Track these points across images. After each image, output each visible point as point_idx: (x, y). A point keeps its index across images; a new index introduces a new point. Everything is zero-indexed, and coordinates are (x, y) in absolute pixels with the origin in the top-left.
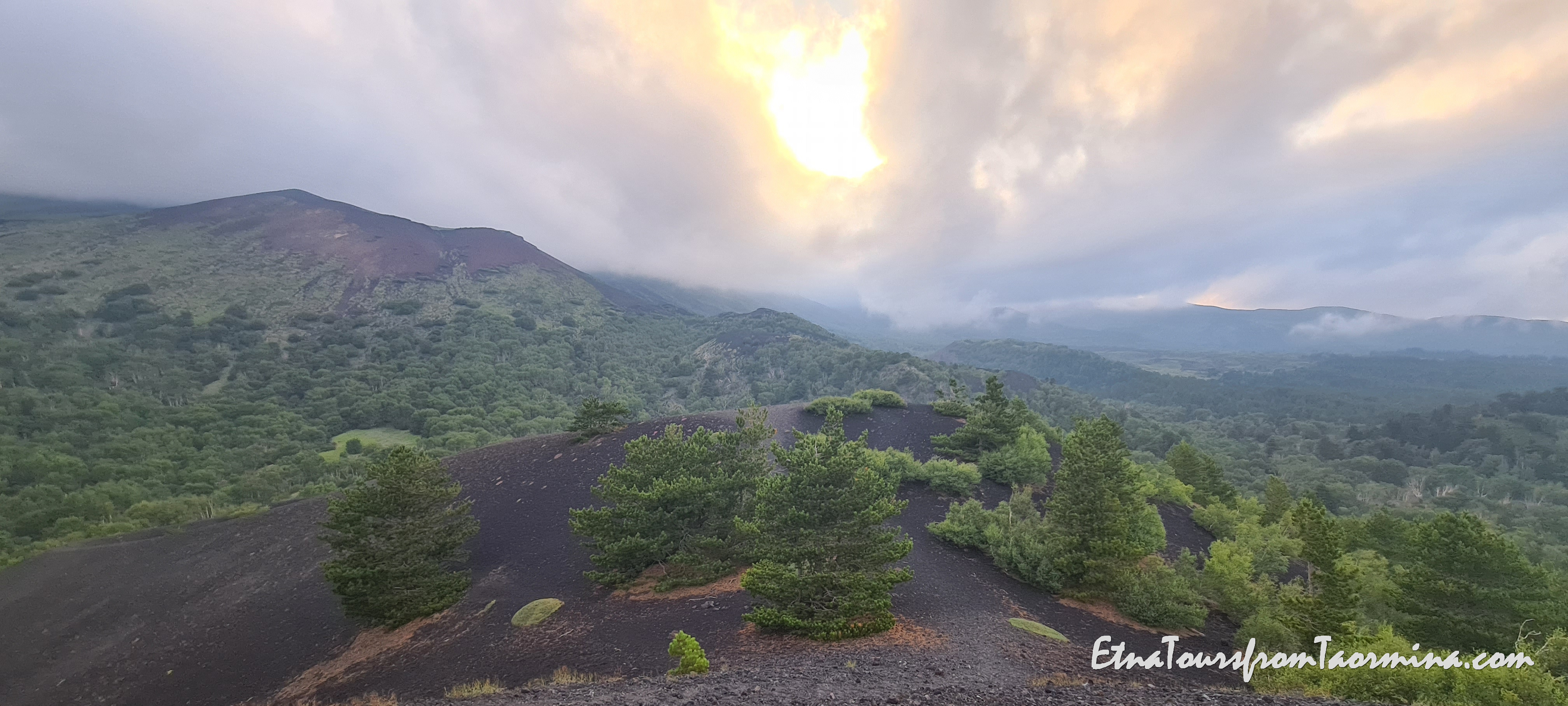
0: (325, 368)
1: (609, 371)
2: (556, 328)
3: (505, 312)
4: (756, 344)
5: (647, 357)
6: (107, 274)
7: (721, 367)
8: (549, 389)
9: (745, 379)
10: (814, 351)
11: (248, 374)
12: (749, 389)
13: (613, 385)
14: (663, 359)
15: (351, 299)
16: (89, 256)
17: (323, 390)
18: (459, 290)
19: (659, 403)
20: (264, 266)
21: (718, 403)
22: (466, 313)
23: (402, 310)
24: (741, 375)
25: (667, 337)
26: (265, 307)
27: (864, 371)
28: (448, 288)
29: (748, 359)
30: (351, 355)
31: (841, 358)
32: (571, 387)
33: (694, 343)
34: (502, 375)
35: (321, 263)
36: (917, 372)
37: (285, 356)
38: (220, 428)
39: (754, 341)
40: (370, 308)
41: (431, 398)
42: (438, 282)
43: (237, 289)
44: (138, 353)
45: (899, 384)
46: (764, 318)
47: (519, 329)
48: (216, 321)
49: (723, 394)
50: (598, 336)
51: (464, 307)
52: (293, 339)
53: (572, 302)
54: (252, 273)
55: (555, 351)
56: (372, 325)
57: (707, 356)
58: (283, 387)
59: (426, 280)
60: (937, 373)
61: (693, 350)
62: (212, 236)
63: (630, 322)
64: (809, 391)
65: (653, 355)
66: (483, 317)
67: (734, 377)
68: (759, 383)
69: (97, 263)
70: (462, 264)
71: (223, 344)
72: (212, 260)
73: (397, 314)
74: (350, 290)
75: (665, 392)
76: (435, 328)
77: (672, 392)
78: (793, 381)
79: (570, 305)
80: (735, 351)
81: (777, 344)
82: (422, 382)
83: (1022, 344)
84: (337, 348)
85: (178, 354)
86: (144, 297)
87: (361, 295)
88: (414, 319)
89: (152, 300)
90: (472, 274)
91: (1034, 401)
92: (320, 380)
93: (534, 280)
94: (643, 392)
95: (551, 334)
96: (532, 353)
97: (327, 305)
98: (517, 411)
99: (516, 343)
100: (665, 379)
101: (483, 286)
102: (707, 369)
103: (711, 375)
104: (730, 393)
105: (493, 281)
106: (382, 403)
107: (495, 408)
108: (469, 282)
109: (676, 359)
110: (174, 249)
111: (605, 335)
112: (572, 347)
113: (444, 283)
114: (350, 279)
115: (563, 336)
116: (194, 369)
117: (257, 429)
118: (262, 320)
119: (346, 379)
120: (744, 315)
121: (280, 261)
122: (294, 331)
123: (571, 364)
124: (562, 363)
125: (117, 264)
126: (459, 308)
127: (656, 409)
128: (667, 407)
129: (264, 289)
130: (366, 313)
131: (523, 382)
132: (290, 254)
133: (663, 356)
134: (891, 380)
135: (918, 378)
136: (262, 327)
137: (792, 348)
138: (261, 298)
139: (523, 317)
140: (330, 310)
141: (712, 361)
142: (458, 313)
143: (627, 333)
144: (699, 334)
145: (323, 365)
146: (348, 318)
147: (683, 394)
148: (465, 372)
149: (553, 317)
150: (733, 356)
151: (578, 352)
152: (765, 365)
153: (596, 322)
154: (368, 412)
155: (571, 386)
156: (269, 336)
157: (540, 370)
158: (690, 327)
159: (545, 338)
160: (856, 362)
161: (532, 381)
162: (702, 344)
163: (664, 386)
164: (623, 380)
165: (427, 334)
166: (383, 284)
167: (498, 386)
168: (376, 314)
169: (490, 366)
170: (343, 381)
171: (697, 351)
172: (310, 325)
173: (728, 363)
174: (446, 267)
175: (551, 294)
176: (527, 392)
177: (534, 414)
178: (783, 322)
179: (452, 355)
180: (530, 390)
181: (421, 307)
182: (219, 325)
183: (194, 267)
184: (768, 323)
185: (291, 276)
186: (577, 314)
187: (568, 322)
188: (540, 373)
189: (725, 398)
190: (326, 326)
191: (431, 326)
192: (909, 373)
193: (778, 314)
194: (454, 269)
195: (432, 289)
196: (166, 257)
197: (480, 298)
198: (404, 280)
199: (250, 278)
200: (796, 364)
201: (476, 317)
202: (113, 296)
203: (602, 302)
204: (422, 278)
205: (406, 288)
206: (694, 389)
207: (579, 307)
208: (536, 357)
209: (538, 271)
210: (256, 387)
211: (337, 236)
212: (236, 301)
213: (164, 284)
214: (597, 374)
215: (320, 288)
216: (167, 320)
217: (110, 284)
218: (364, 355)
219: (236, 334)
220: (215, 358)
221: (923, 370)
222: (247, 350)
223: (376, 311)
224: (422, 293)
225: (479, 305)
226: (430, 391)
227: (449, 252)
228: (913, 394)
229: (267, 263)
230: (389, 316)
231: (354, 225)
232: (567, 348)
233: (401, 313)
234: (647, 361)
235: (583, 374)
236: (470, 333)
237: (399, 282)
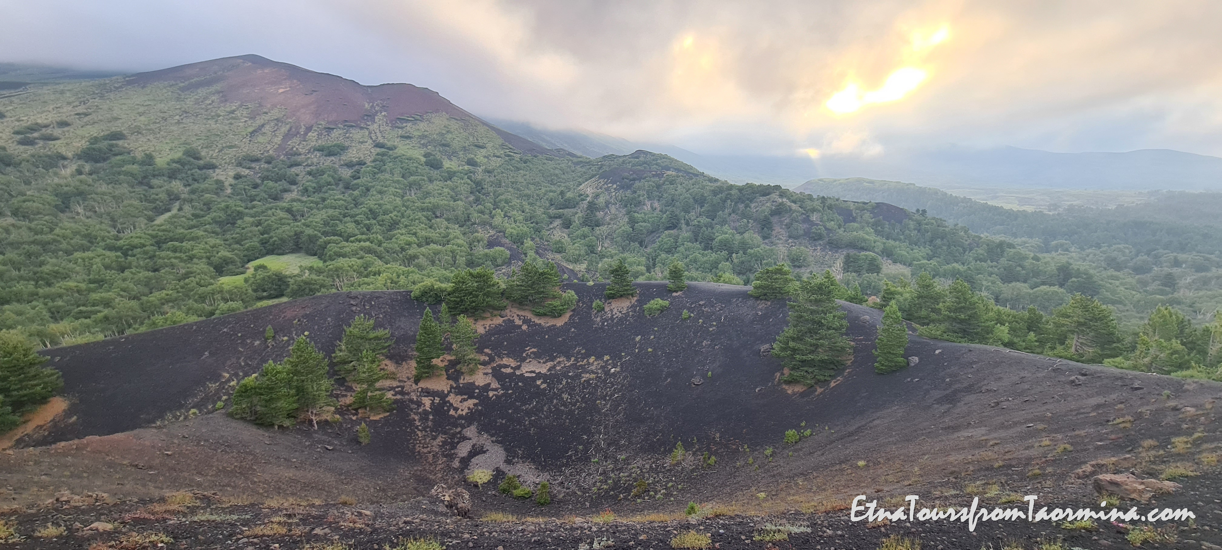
0: (259, 201)
1: (503, 204)
2: (461, 168)
3: (418, 154)
4: (634, 180)
5: (537, 192)
6: (94, 123)
7: (601, 200)
8: (448, 220)
9: (624, 211)
10: (687, 185)
11: (192, 207)
12: (627, 220)
13: (505, 216)
14: (552, 194)
15: (289, 143)
16: (81, 109)
17: (252, 219)
18: (379, 135)
19: (544, 233)
20: (219, 116)
21: (598, 232)
22: (383, 154)
23: (329, 152)
24: (620, 207)
25: (556, 175)
26: (217, 151)
27: (736, 203)
28: (370, 133)
29: (627, 193)
30: (285, 191)
31: (713, 191)
32: (468, 219)
33: (580, 180)
34: (407, 207)
35: (266, 113)
36: (789, 204)
37: (229, 191)
38: (146, 253)
39: (632, 177)
40: (304, 151)
41: (341, 227)
42: (362, 128)
43: (196, 135)
44: (104, 188)
45: (772, 215)
46: (642, 159)
47: (427, 168)
48: (173, 161)
49: (603, 224)
50: (496, 174)
51: (383, 150)
52: (237, 177)
53: (476, 146)
54: (209, 122)
55: (457, 187)
56: (304, 164)
57: (590, 191)
58: (220, 217)
59: (352, 126)
60: (808, 204)
61: (578, 186)
62: (180, 92)
63: (525, 162)
64: (683, 221)
65: (543, 190)
66: (397, 157)
67: (613, 209)
68: (636, 215)
69: (86, 115)
70: (383, 114)
71: (177, 181)
72: (178, 111)
73: (326, 156)
74: (288, 136)
75: (551, 223)
76: (357, 167)
77: (558, 222)
78: (668, 213)
79: (473, 148)
80: (615, 186)
81: (653, 179)
82: (336, 212)
83: (872, 182)
84: (271, 184)
85: (138, 189)
86: (120, 143)
87: (296, 140)
88: (340, 160)
89: (126, 145)
90: (391, 121)
91: (907, 232)
92: (252, 211)
93: (445, 126)
94: (532, 223)
95: (455, 173)
96: (437, 188)
97: (269, 148)
98: (413, 239)
99: (424, 180)
100: (552, 211)
101: (400, 132)
102: (589, 202)
103: (592, 207)
104: (609, 224)
105: (409, 127)
106: (295, 231)
107: (394, 235)
108: (388, 128)
109: (562, 193)
110: (149, 103)
111: (502, 173)
112: (472, 183)
113: (367, 129)
114: (288, 127)
115: (466, 174)
116: (150, 202)
117: (178, 255)
118: (214, 161)
119: (273, 210)
120: (625, 156)
121: (233, 112)
122: (240, 170)
123: (472, 198)
124: (462, 197)
125: (102, 116)
126: (379, 150)
127: (541, 238)
128: (552, 236)
129: (218, 135)
130: (300, 154)
131: (425, 213)
132: (241, 106)
133: (551, 191)
134: (763, 211)
135: (791, 210)
136: (213, 167)
137: (667, 183)
138: (215, 143)
139: (432, 157)
140: (271, 152)
141: (594, 195)
142: (378, 154)
143: (521, 171)
144: (584, 173)
145: (258, 198)
146: (285, 159)
147: (567, 224)
148: (376, 204)
149: (459, 158)
150: (612, 190)
151: (478, 188)
152: (641, 198)
153: (495, 163)
154: (281, 239)
155: (469, 217)
156: (218, 175)
157: (442, 203)
158: (578, 167)
159: (451, 175)
160: (728, 194)
161: (434, 212)
162: (587, 180)
163: (551, 217)
164: (515, 212)
165: (350, 173)
166: (315, 130)
167: (403, 216)
168: (309, 156)
169: (398, 199)
170: (270, 212)
171: (581, 187)
172: (253, 165)
173: (608, 197)
174: (370, 116)
175: (458, 139)
176: (427, 222)
177: (428, 241)
178: (659, 161)
179: (368, 190)
180: (431, 221)
181: (347, 149)
182: (174, 165)
183: (163, 118)
184: (645, 163)
185: (240, 124)
186: (480, 156)
187: (471, 162)
188: (441, 205)
189: (604, 228)
190: (266, 166)
191: (353, 166)
192: (782, 204)
193: (654, 155)
194: (376, 117)
195: (357, 134)
196: (142, 109)
197: (396, 142)
198: (333, 127)
199: (207, 126)
200: (670, 197)
201: (392, 157)
202: (95, 140)
203: (502, 146)
204: (349, 125)
205: (335, 134)
206: (577, 220)
207: (482, 150)
208: (439, 191)
209: (448, 119)
210: (196, 216)
211: (281, 91)
212: (194, 145)
213: (137, 132)
214: (492, 207)
215: (264, 134)
216: (134, 162)
217: (94, 131)
218: (296, 190)
219: (189, 172)
220: (169, 193)
221: (794, 202)
222: (196, 185)
223: (308, 153)
224: (348, 138)
225: (396, 148)
226: (341, 221)
227: (373, 103)
228: (786, 225)
229: (222, 114)
230: (320, 157)
231: (295, 81)
232: (469, 184)
233: (330, 154)
234: (538, 195)
235: (480, 206)
236: (385, 171)
237: (329, 128)
